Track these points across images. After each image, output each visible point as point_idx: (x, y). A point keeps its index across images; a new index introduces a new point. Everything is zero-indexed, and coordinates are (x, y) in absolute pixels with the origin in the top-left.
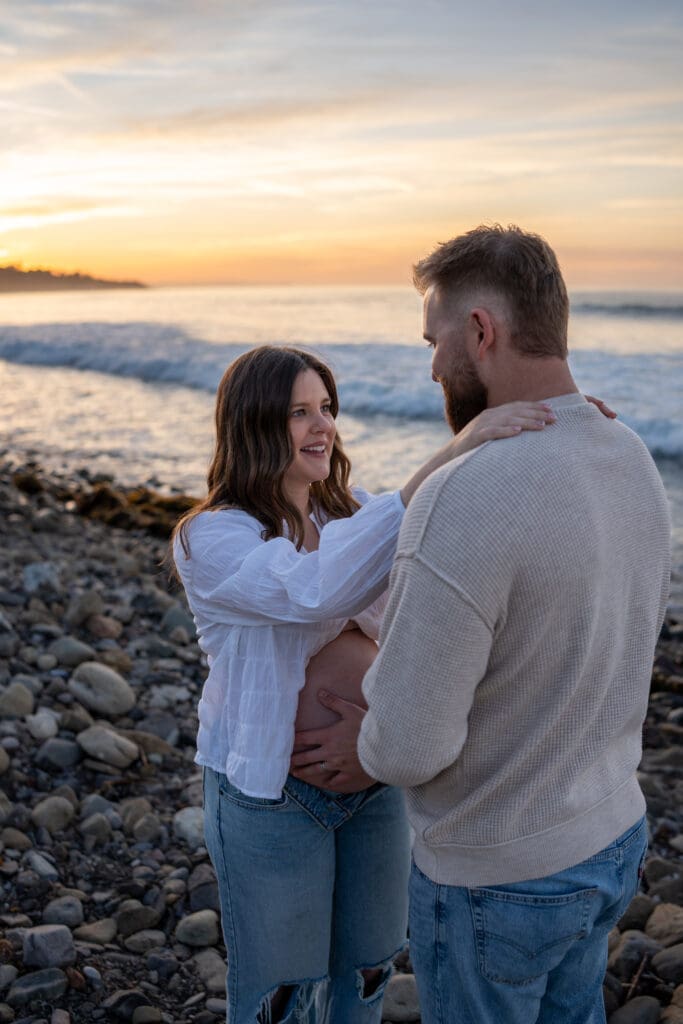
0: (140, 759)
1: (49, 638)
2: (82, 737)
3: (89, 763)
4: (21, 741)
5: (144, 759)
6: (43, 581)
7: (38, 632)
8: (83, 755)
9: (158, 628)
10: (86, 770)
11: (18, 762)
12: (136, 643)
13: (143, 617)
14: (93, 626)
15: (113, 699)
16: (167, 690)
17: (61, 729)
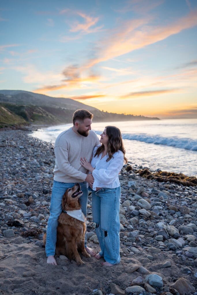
0: (151, 216)
1: (133, 195)
2: (140, 210)
4: (128, 210)
6: (132, 185)
7: (131, 194)
8: (140, 214)
9: (157, 196)
11: (127, 213)
12: (152, 198)
13: (154, 194)
14: (143, 194)
15: (146, 206)
16: (158, 206)
17: (136, 209)
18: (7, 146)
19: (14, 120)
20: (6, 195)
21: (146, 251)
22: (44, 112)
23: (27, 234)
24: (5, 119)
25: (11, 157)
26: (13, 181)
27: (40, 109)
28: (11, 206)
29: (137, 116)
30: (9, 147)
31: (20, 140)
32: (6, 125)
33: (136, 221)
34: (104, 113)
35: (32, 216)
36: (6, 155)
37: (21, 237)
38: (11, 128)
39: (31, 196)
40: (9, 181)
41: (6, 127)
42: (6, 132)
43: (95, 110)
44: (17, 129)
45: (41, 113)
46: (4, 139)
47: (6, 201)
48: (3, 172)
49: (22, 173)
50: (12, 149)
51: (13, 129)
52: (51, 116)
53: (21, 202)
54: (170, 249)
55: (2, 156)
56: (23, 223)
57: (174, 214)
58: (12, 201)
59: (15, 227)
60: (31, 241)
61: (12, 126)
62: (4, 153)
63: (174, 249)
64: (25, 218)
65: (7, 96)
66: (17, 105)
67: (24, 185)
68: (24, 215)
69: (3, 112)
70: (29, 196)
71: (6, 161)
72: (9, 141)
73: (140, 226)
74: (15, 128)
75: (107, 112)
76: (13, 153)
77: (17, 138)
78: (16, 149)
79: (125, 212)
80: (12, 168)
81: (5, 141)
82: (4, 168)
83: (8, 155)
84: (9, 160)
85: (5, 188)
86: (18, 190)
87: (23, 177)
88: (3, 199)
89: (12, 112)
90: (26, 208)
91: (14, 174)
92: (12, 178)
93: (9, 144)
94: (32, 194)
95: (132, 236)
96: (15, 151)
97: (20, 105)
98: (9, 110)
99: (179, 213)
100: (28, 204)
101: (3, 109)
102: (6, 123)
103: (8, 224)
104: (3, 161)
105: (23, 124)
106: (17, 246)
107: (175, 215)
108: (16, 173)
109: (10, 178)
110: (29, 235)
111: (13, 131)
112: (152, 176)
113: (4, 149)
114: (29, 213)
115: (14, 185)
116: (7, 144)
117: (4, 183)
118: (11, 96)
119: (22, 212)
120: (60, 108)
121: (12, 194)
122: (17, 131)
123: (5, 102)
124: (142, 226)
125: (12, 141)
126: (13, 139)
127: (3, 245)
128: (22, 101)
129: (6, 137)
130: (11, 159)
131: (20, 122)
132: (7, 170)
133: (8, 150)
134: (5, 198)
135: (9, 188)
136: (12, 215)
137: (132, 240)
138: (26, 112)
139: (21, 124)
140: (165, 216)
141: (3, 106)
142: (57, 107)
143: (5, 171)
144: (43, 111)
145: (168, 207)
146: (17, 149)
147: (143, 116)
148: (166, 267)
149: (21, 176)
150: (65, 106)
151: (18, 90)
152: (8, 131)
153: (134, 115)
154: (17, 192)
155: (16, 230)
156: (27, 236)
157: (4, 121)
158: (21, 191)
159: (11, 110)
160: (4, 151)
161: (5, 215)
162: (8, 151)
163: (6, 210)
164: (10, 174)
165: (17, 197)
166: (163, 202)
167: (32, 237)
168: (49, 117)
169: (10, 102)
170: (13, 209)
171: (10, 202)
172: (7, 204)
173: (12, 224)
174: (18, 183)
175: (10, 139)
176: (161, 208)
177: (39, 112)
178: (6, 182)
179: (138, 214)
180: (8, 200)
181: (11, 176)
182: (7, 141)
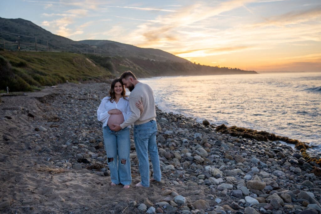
0: (204, 162)
1: (196, 145)
2: (194, 157)
3: (195, 161)
4: (184, 156)
5: (205, 162)
6: (198, 136)
7: (194, 144)
8: (194, 159)
9: (219, 147)
10: (194, 161)
11: (183, 158)
12: (213, 149)
13: (217, 145)
14: (205, 145)
15: (203, 154)
16: (215, 155)
17: (192, 155)
18: (89, 99)
19: (99, 73)
20: (81, 141)
21: (185, 184)
22: (131, 64)
23: (91, 167)
24: (90, 71)
25: (91, 110)
26: (89, 130)
27: (126, 60)
28: (83, 149)
29: (232, 69)
30: (91, 100)
31: (103, 93)
32: (90, 78)
33: (188, 164)
34: (197, 65)
35: (99, 156)
36: (86, 108)
37: (86, 169)
38: (95, 80)
39: (102, 142)
40: (84, 130)
41: (90, 79)
42: (89, 85)
43: (187, 62)
44: (102, 82)
45: (128, 65)
46: (87, 92)
47: (79, 145)
48: (80, 122)
49: (98, 124)
50: (93, 102)
51: (97, 82)
52: (139, 68)
53: (92, 146)
54: (206, 184)
55: (82, 109)
56: (90, 161)
57: (229, 161)
58: (84, 145)
59: (83, 163)
60: (94, 172)
61: (97, 78)
62: (84, 106)
63: (209, 184)
64: (93, 158)
65: (92, 47)
66: (102, 57)
67: (97, 133)
68: (92, 156)
69: (88, 64)
70: (100, 142)
71: (85, 113)
72: (91, 94)
73: (190, 168)
74: (99, 81)
75: (199, 64)
76: (93, 106)
77: (100, 92)
78: (96, 102)
79: (181, 158)
80: (89, 120)
81: (87, 94)
82: (82, 119)
83: (89, 108)
84: (88, 112)
85: (80, 136)
86: (91, 137)
87: (98, 127)
88: (78, 143)
89: (97, 63)
90: (95, 151)
91: (90, 124)
92: (88, 127)
93: (91, 97)
94: (102, 141)
95: (178, 174)
96: (96, 104)
97: (106, 56)
98: (94, 62)
99: (233, 162)
100: (97, 148)
101: (87, 61)
102: (91, 75)
103: (77, 161)
104: (82, 113)
105: (108, 76)
106: (82, 175)
107: (228, 163)
108: (92, 124)
109: (86, 127)
110: (93, 168)
111: (98, 83)
112: (227, 131)
113: (85, 102)
114: (97, 154)
115: (89, 133)
116: (88, 97)
117: (80, 132)
118: (96, 47)
119: (91, 153)
120: (148, 60)
121: (86, 140)
122: (101, 84)
123: (90, 53)
124: (191, 169)
125: (94, 94)
126: (95, 92)
127: (72, 173)
128: (108, 52)
129: (89, 90)
130: (90, 111)
131: (105, 74)
132: (84, 121)
133: (89, 103)
134: (79, 143)
135: (83, 135)
136: (82, 155)
137: (176, 176)
138: (112, 64)
139: (106, 76)
140: (218, 163)
141: (88, 58)
142: (145, 59)
143: (83, 121)
144: (130, 62)
145: (225, 156)
146: (98, 102)
147: (238, 69)
148: (195, 194)
149: (96, 127)
150: (154, 57)
151: (104, 40)
152: (92, 84)
153: (229, 68)
154: (89, 139)
155: (84, 165)
156: (91, 169)
157: (89, 73)
158: (94, 138)
159: (96, 62)
160: (85, 103)
161: (77, 155)
162: (89, 105)
163: (78, 151)
164: (87, 124)
165: (89, 142)
166: (221, 152)
167: (95, 170)
168: (137, 69)
169: (95, 53)
170: (84, 151)
171: (82, 146)
172: (80, 147)
173: (81, 161)
174: (92, 132)
175: (93, 92)
176: (218, 156)
177: (126, 64)
178: (82, 131)
179: (192, 160)
180: (81, 144)
181: (87, 126)
182: (88, 94)
